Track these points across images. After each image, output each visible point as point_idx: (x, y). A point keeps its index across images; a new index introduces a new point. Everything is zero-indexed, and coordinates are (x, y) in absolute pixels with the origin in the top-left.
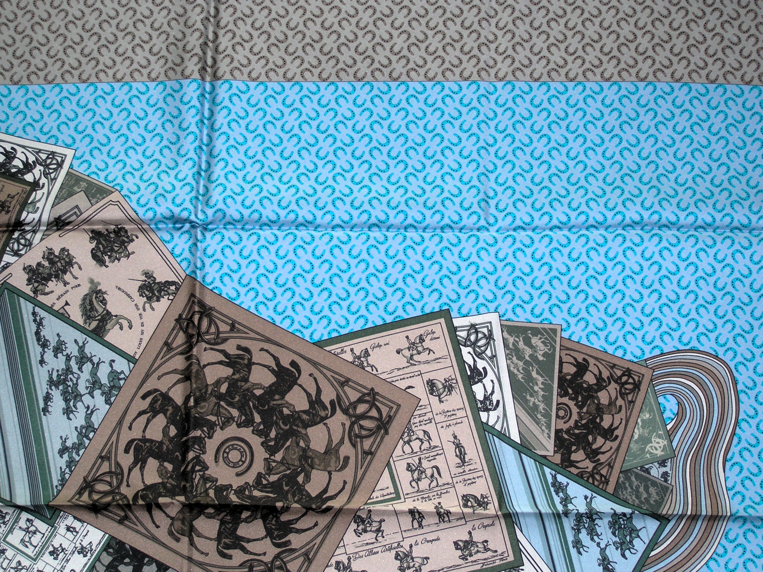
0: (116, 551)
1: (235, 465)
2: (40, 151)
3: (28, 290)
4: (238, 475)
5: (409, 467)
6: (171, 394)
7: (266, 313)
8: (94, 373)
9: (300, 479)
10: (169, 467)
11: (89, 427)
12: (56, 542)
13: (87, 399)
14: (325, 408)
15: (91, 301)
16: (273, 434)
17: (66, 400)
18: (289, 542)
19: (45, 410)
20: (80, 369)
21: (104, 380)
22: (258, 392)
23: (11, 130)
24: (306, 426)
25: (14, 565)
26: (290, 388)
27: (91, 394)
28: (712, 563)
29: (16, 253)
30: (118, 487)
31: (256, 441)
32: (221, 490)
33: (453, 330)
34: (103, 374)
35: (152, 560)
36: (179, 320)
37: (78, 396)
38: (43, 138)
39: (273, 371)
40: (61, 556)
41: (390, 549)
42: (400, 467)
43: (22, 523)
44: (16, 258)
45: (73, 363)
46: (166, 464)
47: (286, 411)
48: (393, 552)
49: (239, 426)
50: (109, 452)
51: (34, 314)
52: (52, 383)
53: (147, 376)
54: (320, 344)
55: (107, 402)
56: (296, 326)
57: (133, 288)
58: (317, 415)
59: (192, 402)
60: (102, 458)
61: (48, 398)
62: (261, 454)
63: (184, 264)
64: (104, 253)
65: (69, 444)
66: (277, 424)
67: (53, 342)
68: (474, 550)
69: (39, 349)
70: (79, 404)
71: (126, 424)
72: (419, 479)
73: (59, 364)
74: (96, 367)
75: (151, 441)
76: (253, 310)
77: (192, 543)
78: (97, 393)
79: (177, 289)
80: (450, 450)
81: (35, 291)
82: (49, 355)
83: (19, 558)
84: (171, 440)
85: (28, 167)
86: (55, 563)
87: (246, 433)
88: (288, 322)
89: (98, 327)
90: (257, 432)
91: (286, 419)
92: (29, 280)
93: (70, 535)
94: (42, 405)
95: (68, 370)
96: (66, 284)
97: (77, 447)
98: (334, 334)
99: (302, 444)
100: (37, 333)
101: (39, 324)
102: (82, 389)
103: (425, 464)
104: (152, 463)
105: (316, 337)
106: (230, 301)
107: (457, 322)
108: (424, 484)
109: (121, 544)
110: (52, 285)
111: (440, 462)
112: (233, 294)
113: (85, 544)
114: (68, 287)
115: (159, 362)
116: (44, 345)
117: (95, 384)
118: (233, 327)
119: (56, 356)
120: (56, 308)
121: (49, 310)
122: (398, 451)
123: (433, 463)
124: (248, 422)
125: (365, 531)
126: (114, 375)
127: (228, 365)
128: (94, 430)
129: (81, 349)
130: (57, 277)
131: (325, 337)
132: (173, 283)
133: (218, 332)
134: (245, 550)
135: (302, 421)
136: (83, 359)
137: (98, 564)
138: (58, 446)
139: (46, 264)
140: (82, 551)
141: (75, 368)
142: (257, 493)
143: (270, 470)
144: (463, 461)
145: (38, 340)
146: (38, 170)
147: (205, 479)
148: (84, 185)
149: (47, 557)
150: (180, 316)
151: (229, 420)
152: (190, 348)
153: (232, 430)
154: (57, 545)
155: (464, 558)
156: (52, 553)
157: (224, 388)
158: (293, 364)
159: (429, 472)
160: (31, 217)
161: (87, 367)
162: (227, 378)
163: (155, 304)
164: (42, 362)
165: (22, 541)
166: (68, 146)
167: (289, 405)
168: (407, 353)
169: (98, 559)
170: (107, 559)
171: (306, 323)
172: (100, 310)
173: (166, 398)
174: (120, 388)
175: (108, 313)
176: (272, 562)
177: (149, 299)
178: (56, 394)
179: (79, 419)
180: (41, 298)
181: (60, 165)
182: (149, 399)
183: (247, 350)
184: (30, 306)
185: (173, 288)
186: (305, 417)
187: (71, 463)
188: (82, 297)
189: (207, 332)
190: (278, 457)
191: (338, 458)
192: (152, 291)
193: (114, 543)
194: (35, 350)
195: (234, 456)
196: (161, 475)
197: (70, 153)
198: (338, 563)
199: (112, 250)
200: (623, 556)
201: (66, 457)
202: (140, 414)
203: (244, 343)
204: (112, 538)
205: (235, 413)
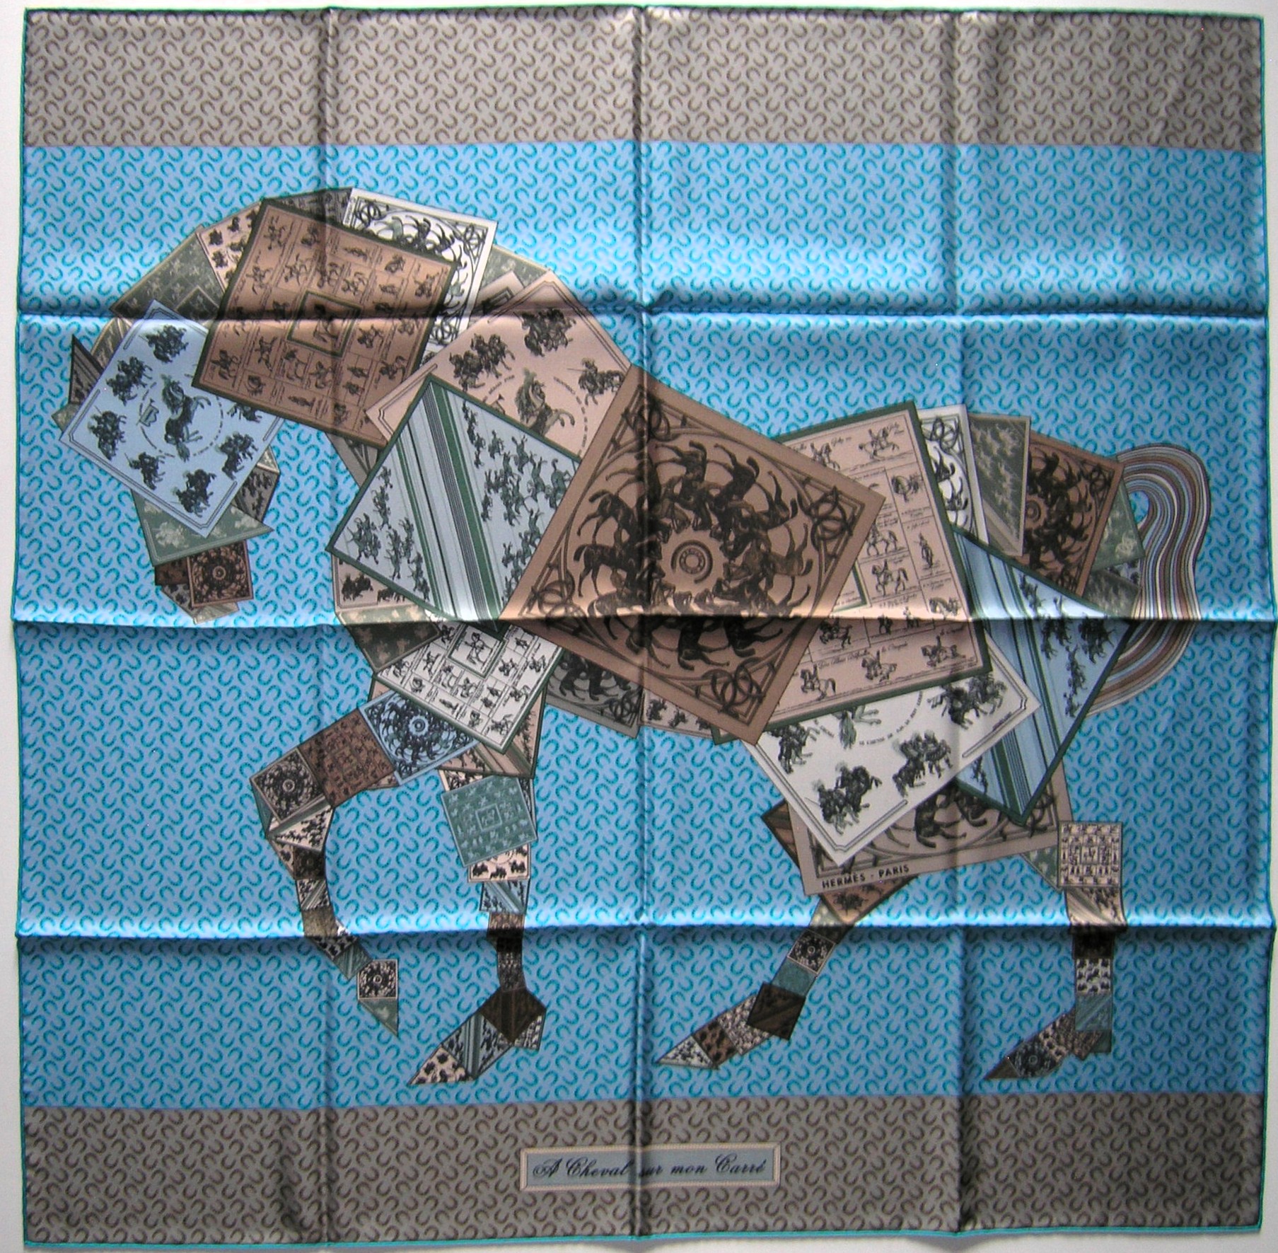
0: (571, 665)
1: (693, 571)
2: (457, 223)
3: (456, 383)
4: (696, 581)
5: (874, 571)
6: (621, 496)
7: (719, 406)
8: (536, 474)
9: (762, 585)
10: (623, 574)
11: (534, 532)
12: (506, 657)
13: (530, 503)
14: (785, 508)
15: (528, 397)
16: (732, 537)
17: (508, 505)
18: (753, 652)
19: (485, 516)
20: (521, 470)
21: (547, 481)
22: (714, 493)
23: (421, 199)
24: (766, 528)
25: (462, 682)
26: (748, 487)
27: (534, 497)
28: (1180, 668)
29: (441, 342)
30: (570, 596)
31: (714, 546)
32: (679, 599)
33: (917, 424)
34: (546, 476)
35: (610, 674)
36: (626, 414)
37: (520, 500)
38: (461, 208)
39: (729, 470)
40: (512, 672)
41: (857, 656)
42: (865, 571)
43: (468, 638)
44: (440, 348)
45: (512, 463)
46: (620, 572)
47: (745, 513)
48: (860, 661)
49: (696, 529)
50: (558, 559)
51: (465, 409)
52: (489, 486)
53: (594, 477)
54: (779, 440)
55: (552, 505)
56: (752, 420)
57: (573, 380)
58: (777, 516)
59: (646, 505)
60: (551, 566)
61: (487, 503)
62: (719, 559)
63: (629, 353)
64: (540, 340)
65: (513, 552)
66: (736, 527)
67: (488, 441)
68: (942, 656)
69: (473, 449)
70: (522, 509)
71: (574, 529)
72: (885, 583)
73: (497, 464)
74: (537, 468)
75: (602, 547)
76: (705, 402)
77: (651, 654)
78: (541, 496)
79: (622, 380)
80: (917, 551)
81: (465, 385)
82: (485, 456)
83: (467, 675)
84: (624, 546)
85: (445, 243)
86: (506, 679)
87: (704, 537)
88: (743, 415)
89: (536, 424)
90: (714, 535)
91: (745, 522)
92: (457, 373)
93: (520, 650)
94: (481, 510)
95: (507, 471)
96: (498, 376)
97: (522, 555)
98: (793, 429)
99: (763, 547)
100: (470, 431)
101: (472, 421)
102: (524, 491)
103: (891, 567)
104: (605, 572)
105: (774, 432)
106: (680, 393)
107: (922, 415)
108: (891, 588)
109: (576, 658)
110: (483, 377)
111: (906, 564)
112: (683, 386)
113: (537, 658)
114: (501, 379)
115: (606, 461)
116: (479, 444)
117: (538, 486)
118: (684, 422)
119: (492, 456)
120: (489, 402)
121: (482, 405)
122: (863, 554)
123: (900, 566)
124: (705, 525)
125: (831, 638)
126: (558, 476)
127: (681, 463)
128: (540, 537)
129: (520, 448)
130: (488, 367)
131: (784, 432)
132: (617, 374)
133: (669, 427)
134: (708, 662)
135: (763, 524)
136: (522, 459)
137: (552, 680)
138: (501, 554)
139: (475, 353)
140: (535, 666)
141: (515, 469)
142: (718, 602)
143: (730, 576)
144: (931, 564)
145: (472, 438)
146: (457, 246)
147: (663, 587)
148: (512, 264)
149: (497, 673)
150: (627, 410)
151: (685, 523)
152: (641, 446)
153: (689, 534)
154: (507, 661)
155: (932, 664)
156: (501, 670)
157: (677, 489)
158: (751, 461)
159: (895, 576)
160: (455, 300)
161: (528, 468)
162: (680, 478)
163: (598, 398)
164: (478, 463)
165: (469, 657)
166: (489, 218)
167: (747, 507)
168: (871, 449)
169: (552, 674)
170: (561, 674)
171: (762, 416)
172: (538, 405)
173: (616, 500)
174: (565, 491)
175: (547, 408)
176: (737, 672)
177: (592, 392)
178: (496, 498)
179: (523, 525)
180: (471, 392)
181: (482, 240)
182: (598, 501)
183: (700, 447)
184: (460, 401)
185: (617, 379)
186: (765, 518)
187: (516, 573)
188: (516, 389)
189: (658, 427)
190: (739, 561)
191: (801, 562)
192: (593, 382)
193: (568, 657)
194: (468, 450)
195: (692, 561)
196: (615, 583)
197: (492, 227)
198: (804, 673)
199: (548, 337)
200: (1092, 659)
201: (511, 565)
202: (589, 518)
203: (697, 439)
204: (565, 651)
205: (691, 515)
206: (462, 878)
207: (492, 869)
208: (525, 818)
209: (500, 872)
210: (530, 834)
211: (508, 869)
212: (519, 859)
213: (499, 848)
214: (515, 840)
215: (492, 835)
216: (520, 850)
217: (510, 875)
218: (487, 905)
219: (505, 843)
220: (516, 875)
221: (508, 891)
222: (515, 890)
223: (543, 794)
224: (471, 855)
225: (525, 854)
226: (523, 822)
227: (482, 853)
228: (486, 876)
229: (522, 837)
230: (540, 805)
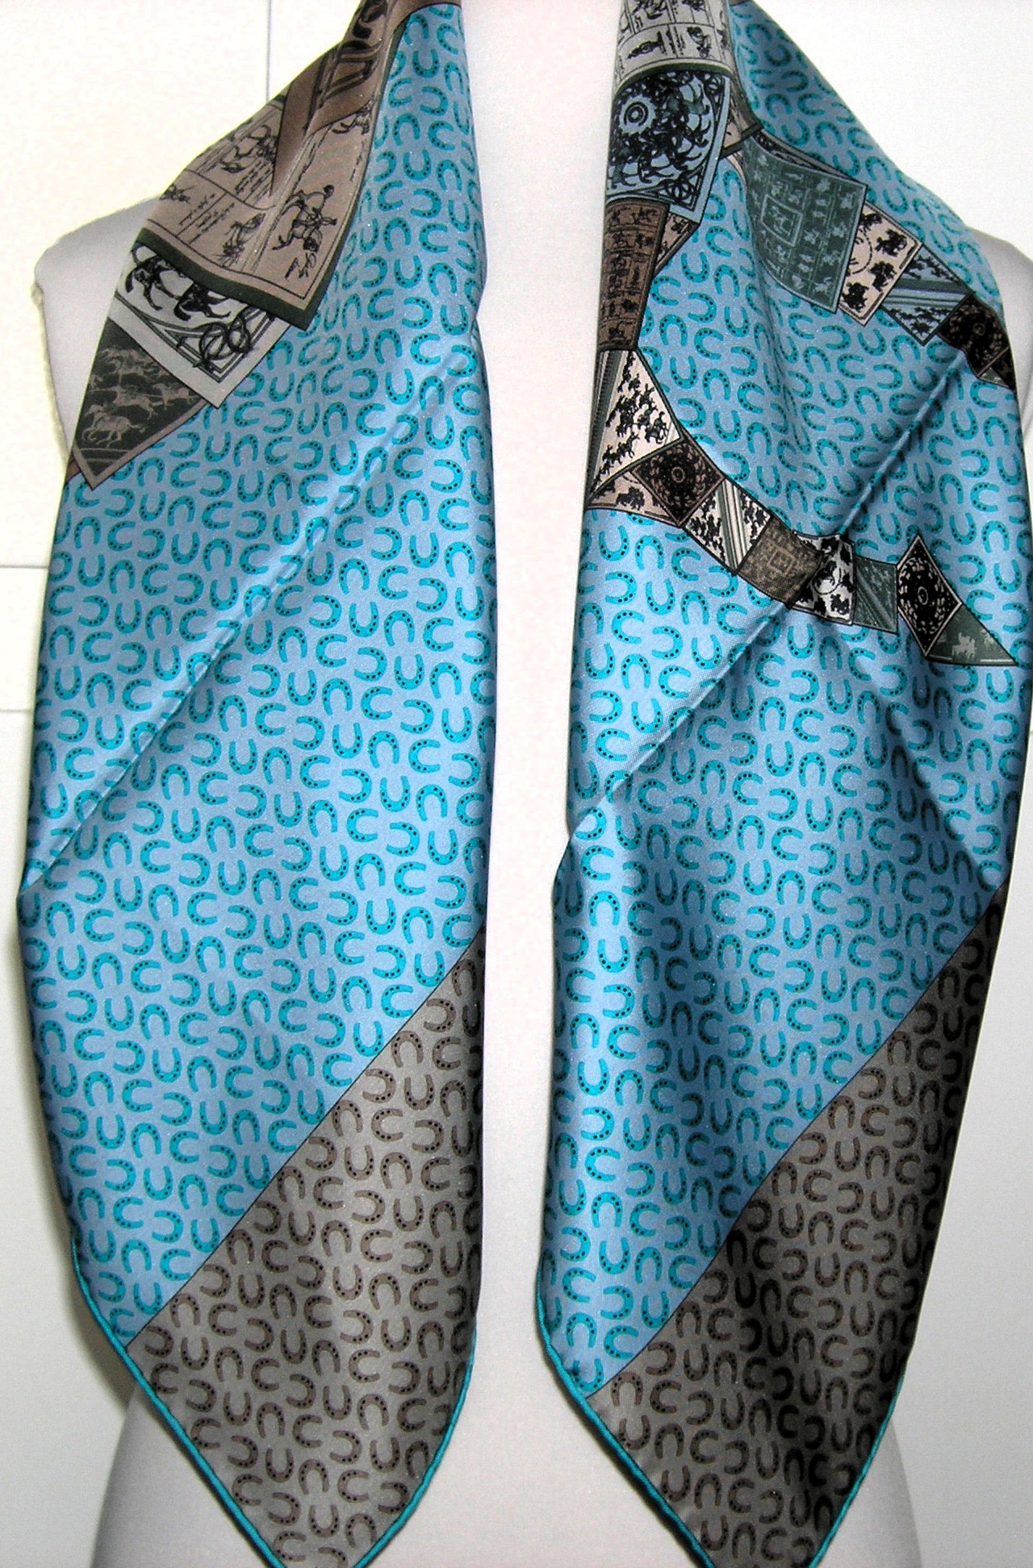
206: (853, 329)
207: (867, 279)
208: (817, 180)
209: (881, 272)
210: (851, 189)
211: (881, 257)
212: (879, 231)
213: (837, 244)
214: (843, 216)
215: (809, 237)
216: (867, 221)
217: (897, 261)
218: (923, 328)
219: (837, 232)
220: (902, 254)
221: (918, 284)
222: (926, 274)
223: (798, 134)
224: (820, 288)
225: (875, 218)
226: (823, 186)
227: (830, 272)
228: (871, 295)
229: (846, 204)
230: (812, 146)
